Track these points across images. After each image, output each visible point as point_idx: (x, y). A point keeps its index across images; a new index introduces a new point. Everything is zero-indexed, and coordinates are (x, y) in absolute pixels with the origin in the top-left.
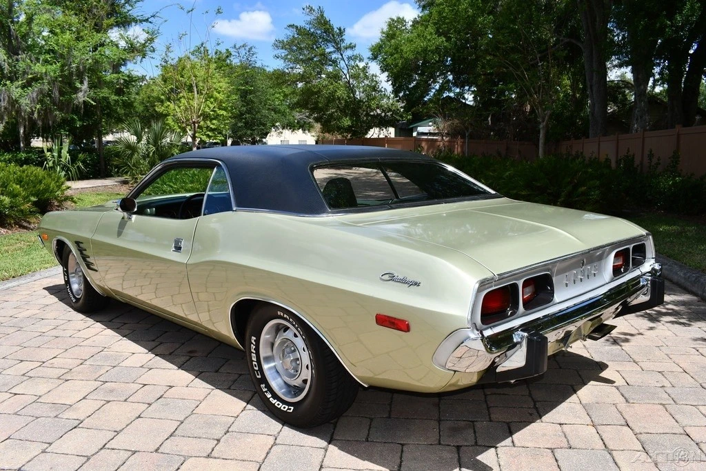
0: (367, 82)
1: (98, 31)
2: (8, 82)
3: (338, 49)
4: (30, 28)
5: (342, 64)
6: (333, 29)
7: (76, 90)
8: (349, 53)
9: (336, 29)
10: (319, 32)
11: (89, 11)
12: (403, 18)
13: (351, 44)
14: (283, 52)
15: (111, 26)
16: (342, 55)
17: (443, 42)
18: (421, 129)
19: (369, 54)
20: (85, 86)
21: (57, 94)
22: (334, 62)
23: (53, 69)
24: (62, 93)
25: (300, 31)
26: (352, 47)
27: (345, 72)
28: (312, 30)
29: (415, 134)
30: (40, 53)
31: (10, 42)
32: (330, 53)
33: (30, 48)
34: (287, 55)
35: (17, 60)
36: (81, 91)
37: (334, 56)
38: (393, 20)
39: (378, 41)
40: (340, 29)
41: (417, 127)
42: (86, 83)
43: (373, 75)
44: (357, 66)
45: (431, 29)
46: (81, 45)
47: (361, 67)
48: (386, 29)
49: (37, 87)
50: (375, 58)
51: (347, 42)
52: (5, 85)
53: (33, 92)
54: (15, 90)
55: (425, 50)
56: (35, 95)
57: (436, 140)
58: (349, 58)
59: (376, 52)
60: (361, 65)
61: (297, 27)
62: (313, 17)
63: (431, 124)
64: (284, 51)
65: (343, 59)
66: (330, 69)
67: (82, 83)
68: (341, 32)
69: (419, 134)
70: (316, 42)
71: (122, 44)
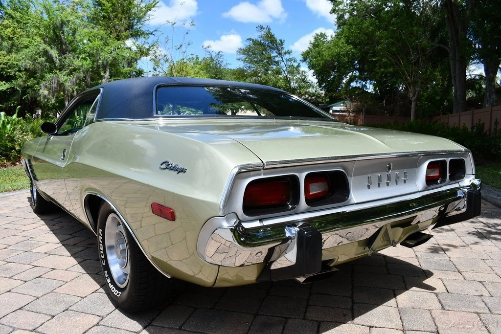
0: (298, 76)
1: (118, 40)
2: (57, 71)
3: (280, 54)
4: (75, 38)
5: (282, 64)
6: (276, 41)
7: (102, 77)
8: (287, 56)
9: (278, 41)
10: (267, 43)
11: (114, 27)
12: (325, 34)
13: (288, 50)
14: (244, 57)
15: (127, 37)
16: (282, 58)
17: (351, 49)
18: (335, 108)
19: (301, 58)
20: (107, 75)
21: (89, 80)
22: (277, 63)
23: (87, 64)
24: (92, 79)
25: (255, 42)
26: (289, 52)
27: (284, 69)
28: (262, 42)
29: (331, 111)
30: (80, 54)
31: (62, 46)
32: (275, 56)
33: (74, 50)
34: (246, 58)
35: (65, 58)
36: (105, 78)
37: (277, 59)
38: (318, 35)
39: (307, 49)
40: (281, 41)
41: (332, 107)
42: (108, 73)
43: (303, 72)
44: (293, 65)
45: (343, 40)
46: (107, 48)
47: (295, 66)
48: (313, 41)
49: (76, 74)
50: (305, 60)
51: (286, 49)
52: (56, 73)
53: (73, 78)
54: (62, 77)
55: (338, 54)
56: (74, 80)
57: (345, 116)
58: (287, 60)
59: (306, 56)
60: (295, 65)
61: (253, 40)
62: (263, 33)
63: (342, 104)
64: (244, 55)
65: (283, 61)
66: (274, 67)
67: (105, 73)
68: (282, 43)
69: (333, 111)
70: (265, 49)
71: (134, 48)
